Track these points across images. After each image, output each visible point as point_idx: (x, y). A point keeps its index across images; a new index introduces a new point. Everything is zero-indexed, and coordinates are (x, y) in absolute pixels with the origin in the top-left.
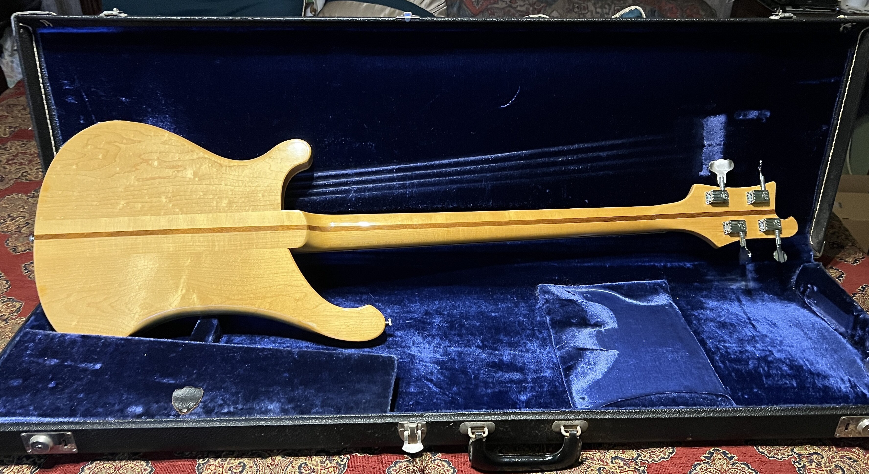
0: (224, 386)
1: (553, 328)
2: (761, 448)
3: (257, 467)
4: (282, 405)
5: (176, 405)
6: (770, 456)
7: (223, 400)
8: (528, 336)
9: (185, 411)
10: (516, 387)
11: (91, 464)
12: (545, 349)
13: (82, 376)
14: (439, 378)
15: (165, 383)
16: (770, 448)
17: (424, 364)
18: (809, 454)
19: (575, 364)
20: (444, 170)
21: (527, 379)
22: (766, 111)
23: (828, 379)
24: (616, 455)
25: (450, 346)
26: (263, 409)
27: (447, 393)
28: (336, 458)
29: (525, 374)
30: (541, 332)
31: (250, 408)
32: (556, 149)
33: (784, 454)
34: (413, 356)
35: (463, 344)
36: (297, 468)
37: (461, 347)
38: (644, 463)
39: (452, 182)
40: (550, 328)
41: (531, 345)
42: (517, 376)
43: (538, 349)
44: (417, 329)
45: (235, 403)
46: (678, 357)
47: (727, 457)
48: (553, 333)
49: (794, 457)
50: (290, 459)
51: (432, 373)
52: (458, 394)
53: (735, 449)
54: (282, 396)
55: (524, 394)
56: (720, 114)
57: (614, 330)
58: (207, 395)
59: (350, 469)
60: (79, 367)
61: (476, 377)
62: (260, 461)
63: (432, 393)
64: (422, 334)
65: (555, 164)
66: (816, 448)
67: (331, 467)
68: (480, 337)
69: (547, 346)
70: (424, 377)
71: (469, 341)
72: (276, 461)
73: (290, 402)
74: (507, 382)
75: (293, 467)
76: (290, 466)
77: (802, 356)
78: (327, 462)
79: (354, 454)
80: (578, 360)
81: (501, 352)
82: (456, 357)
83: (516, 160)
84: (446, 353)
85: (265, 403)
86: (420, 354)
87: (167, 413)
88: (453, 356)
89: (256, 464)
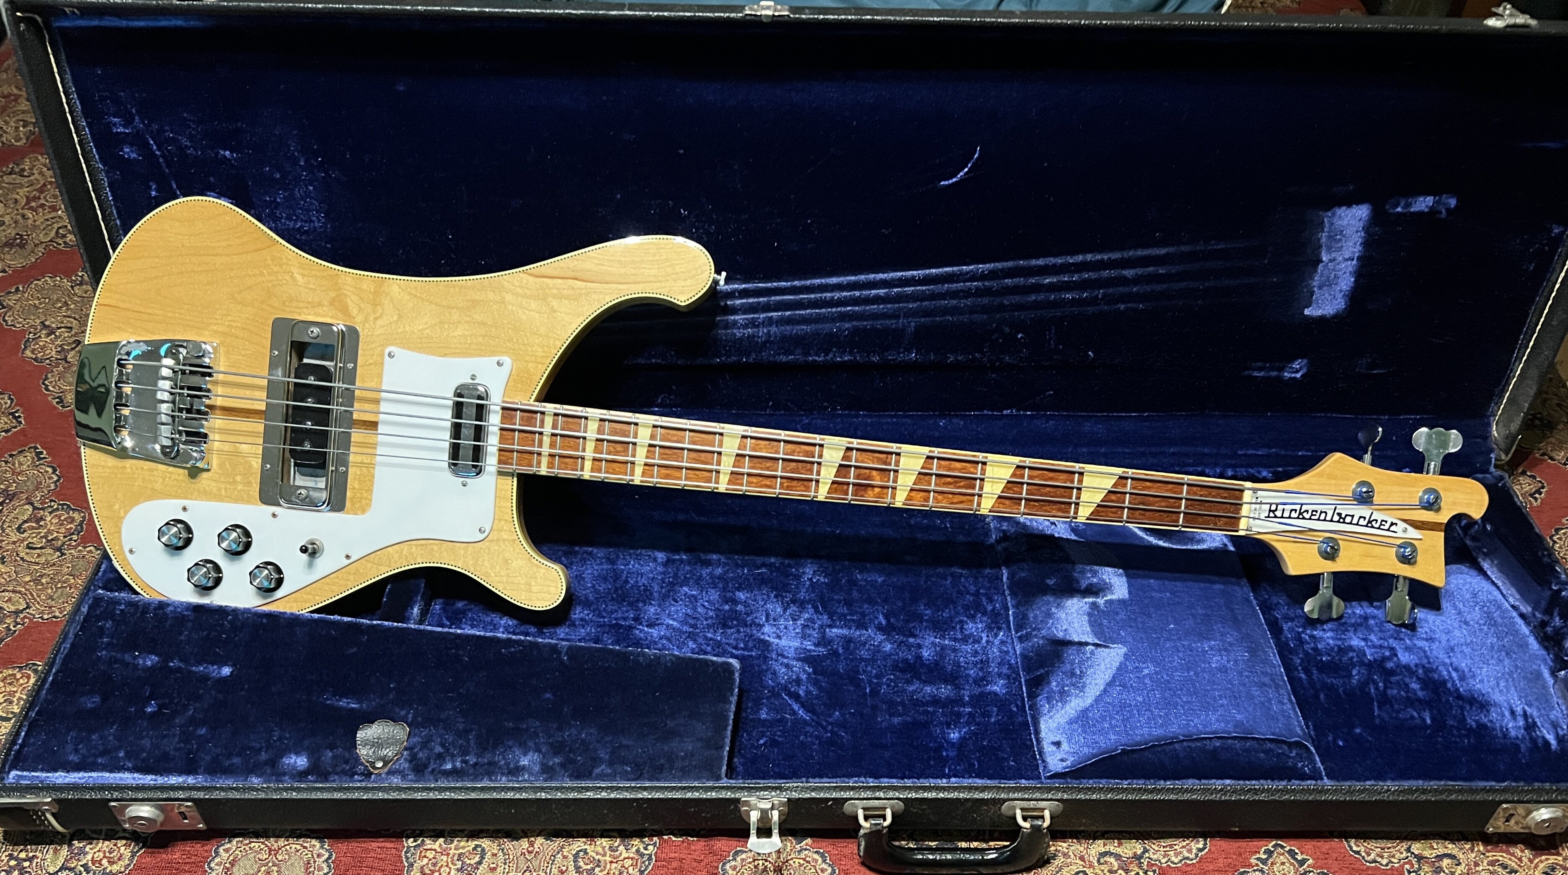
0: (443, 716)
1: (1013, 594)
2: (1355, 844)
3: (504, 854)
4: (544, 757)
5: (363, 752)
6: (1369, 859)
7: (442, 745)
8: (967, 608)
9: (379, 764)
10: (944, 714)
11: (230, 842)
12: (996, 635)
13: (201, 692)
14: (811, 692)
15: (341, 708)
16: (1372, 844)
17: (785, 661)
18: (1435, 857)
19: (1047, 674)
20: (829, 295)
21: (961, 699)
22: (1449, 198)
23: (1488, 711)
24: (1107, 849)
25: (830, 626)
26: (512, 766)
27: (825, 724)
28: (636, 842)
29: (958, 687)
30: (990, 600)
31: (490, 764)
32: (1041, 262)
33: (1393, 856)
34: (766, 645)
35: (853, 620)
36: (571, 858)
37: (850, 628)
38: (1153, 865)
39: (843, 317)
40: (1007, 592)
41: (971, 627)
42: (945, 691)
43: (984, 635)
44: (774, 588)
45: (465, 752)
46: (1228, 661)
47: (1296, 859)
48: (1013, 606)
49: (1410, 863)
50: (559, 841)
51: (798, 681)
52: (843, 725)
53: (1310, 844)
54: (542, 740)
55: (955, 728)
56: (1359, 202)
57: (1121, 602)
58: (415, 735)
59: (659, 863)
60: (195, 673)
61: (875, 692)
62: (508, 844)
63: (798, 723)
64: (783, 597)
65: (1037, 288)
66: (1450, 846)
67: (628, 858)
68: (883, 607)
69: (1000, 629)
70: (785, 689)
71: (863, 615)
72: (535, 845)
73: (556, 754)
74: (927, 704)
75: (565, 857)
76: (559, 855)
77: (1447, 661)
78: (622, 848)
79: (666, 837)
80: (1053, 665)
81: (918, 641)
82: (840, 649)
83: (965, 281)
84: (823, 641)
85: (514, 752)
86: (777, 640)
87: (350, 769)
88: (835, 646)
89: (503, 850)
